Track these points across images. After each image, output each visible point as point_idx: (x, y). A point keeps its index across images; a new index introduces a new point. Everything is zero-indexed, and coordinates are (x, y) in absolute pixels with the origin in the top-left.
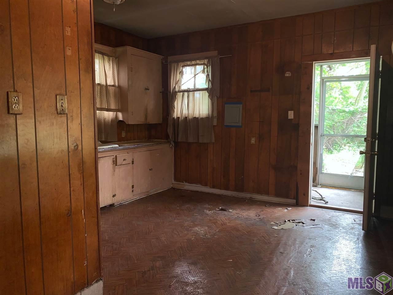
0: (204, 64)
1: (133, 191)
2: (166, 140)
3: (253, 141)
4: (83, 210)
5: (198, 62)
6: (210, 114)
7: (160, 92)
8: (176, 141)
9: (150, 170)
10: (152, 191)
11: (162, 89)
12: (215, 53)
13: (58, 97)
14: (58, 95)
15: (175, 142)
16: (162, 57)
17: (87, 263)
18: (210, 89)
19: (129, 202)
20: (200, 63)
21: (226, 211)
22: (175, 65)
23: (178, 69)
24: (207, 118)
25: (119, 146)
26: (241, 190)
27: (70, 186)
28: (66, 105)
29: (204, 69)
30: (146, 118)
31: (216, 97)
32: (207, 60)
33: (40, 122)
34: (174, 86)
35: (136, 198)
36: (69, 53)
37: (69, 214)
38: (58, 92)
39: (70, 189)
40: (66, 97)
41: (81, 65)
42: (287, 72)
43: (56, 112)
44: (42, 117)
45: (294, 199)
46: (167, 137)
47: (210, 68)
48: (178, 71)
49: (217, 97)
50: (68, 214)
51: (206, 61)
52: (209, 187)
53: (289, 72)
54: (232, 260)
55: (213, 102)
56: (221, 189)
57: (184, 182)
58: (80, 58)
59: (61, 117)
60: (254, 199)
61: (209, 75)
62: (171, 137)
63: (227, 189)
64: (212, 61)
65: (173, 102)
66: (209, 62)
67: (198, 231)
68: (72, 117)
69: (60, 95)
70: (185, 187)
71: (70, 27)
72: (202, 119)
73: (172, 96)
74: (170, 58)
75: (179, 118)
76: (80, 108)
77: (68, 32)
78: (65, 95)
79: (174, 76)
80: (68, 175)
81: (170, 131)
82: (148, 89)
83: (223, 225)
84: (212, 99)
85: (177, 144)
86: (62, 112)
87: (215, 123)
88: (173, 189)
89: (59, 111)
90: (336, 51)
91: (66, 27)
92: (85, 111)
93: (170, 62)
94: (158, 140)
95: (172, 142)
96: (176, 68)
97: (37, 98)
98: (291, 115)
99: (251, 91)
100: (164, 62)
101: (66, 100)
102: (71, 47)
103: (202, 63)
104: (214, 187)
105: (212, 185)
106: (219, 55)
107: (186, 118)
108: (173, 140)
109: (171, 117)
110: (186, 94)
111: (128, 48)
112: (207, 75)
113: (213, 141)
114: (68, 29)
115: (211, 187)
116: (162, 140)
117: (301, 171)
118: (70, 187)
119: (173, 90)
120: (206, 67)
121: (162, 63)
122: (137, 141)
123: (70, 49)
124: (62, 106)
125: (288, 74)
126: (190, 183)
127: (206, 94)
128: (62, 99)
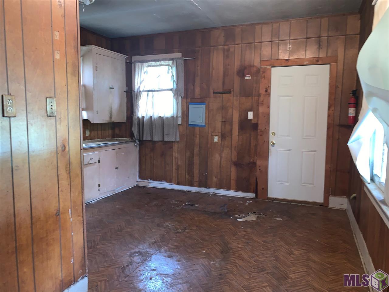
0: (168, 65)
1: (99, 190)
2: (130, 139)
3: (216, 139)
4: (70, 210)
5: (163, 63)
6: (175, 113)
7: (125, 91)
8: (141, 139)
9: (116, 168)
10: (117, 190)
11: (126, 88)
12: (179, 55)
13: (48, 99)
14: (48, 98)
15: (139, 140)
16: (126, 57)
17: (74, 260)
18: (174, 90)
19: (96, 200)
20: (165, 64)
21: (193, 206)
22: (140, 65)
23: (143, 69)
24: (172, 117)
25: (86, 145)
26: (205, 186)
27: (58, 186)
28: (54, 108)
29: (169, 70)
30: (111, 117)
31: (180, 97)
32: (172, 61)
33: (32, 125)
34: (139, 85)
35: (102, 196)
36: (57, 56)
37: (58, 214)
38: (48, 95)
39: (58, 190)
40: (55, 99)
41: (68, 69)
42: (247, 76)
43: (46, 114)
44: (33, 119)
45: (253, 192)
46: (132, 135)
47: (174, 69)
48: (142, 71)
49: (182, 97)
50: (56, 214)
51: (170, 62)
52: (174, 184)
53: (249, 76)
54: (205, 252)
55: (178, 102)
56: (185, 186)
57: (149, 180)
58: (67, 61)
59: (50, 119)
60: (217, 194)
61: (173, 76)
62: (135, 136)
63: (191, 185)
64: (176, 62)
65: (138, 101)
66: (174, 64)
67: (169, 226)
68: (60, 119)
69: (50, 97)
70: (149, 185)
71: (58, 31)
72: (167, 118)
73: (137, 96)
74: (134, 58)
75: (143, 117)
76: (67, 110)
77: (57, 36)
78: (54, 97)
79: (138, 75)
80: (57, 175)
81: (135, 130)
82: (113, 88)
83: (192, 220)
84: (177, 100)
85: (142, 143)
86: (51, 115)
87: (180, 122)
88: (138, 186)
89: (48, 113)
90: (291, 58)
91: (55, 32)
92: (71, 113)
93: (134, 62)
94: (122, 139)
95: (137, 141)
96: (140, 67)
97: (29, 101)
98: (250, 115)
99: (214, 93)
100: (128, 62)
101: (55, 102)
102: (59, 51)
103: (167, 64)
104: (178, 183)
105: (176, 181)
106: (183, 57)
107: (151, 117)
108: (138, 138)
109: (136, 115)
110: (150, 93)
111: (93, 47)
112: (172, 76)
113: (178, 139)
114: (57, 33)
115: (176, 184)
116: (127, 139)
117: (260, 167)
118: (59, 188)
119: (138, 89)
120: (170, 68)
121: (126, 63)
122: (101, 139)
123: (58, 53)
124: (52, 109)
125: (248, 77)
126: (155, 181)
127: (171, 94)
128: (51, 102)
